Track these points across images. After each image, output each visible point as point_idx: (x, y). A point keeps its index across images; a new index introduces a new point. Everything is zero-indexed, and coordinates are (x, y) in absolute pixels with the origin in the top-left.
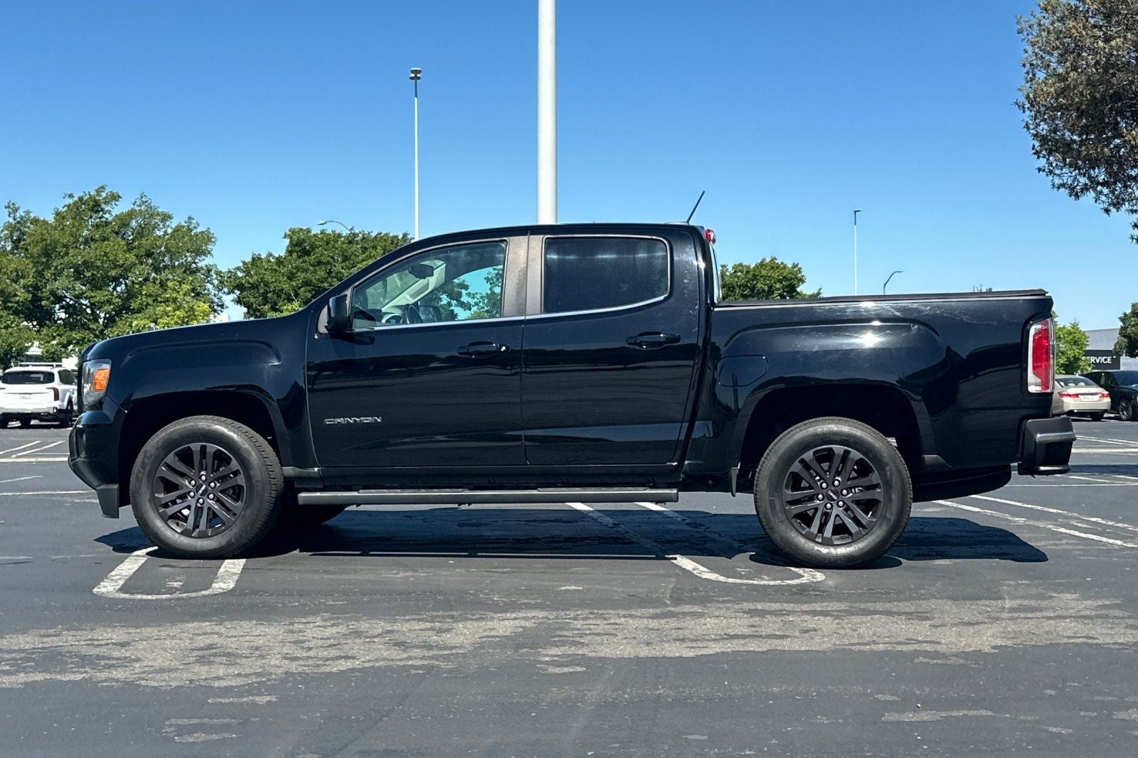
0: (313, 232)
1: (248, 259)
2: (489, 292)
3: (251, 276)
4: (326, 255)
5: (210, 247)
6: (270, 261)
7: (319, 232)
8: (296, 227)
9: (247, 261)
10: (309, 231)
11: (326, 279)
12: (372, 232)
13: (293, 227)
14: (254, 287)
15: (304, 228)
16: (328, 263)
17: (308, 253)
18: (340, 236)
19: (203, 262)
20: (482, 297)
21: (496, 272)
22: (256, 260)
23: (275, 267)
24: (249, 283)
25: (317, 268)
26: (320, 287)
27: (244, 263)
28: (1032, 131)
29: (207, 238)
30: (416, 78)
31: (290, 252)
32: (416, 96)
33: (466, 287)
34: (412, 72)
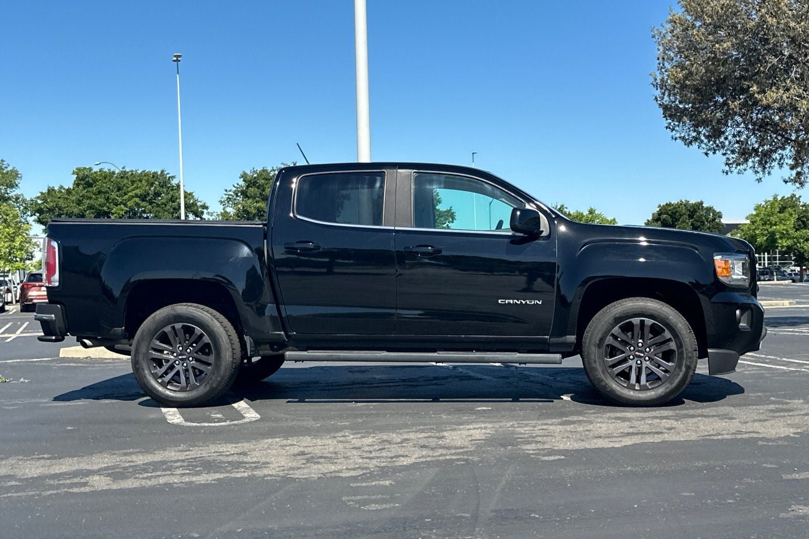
0: (94, 170)
1: (45, 191)
2: (223, 211)
3: (47, 203)
4: (105, 187)
5: (17, 182)
6: (61, 192)
7: (99, 170)
8: (81, 166)
9: (44, 192)
10: (90, 169)
11: (105, 204)
12: (138, 170)
13: (79, 167)
14: (51, 210)
15: (87, 167)
16: (107, 192)
17: (90, 185)
18: (114, 173)
19: (12, 193)
20: (218, 215)
21: (227, 196)
22: (51, 191)
23: (67, 196)
24: (47, 208)
25: (99, 196)
26: (101, 210)
27: (42, 193)
28: (659, 102)
29: (15, 174)
30: (177, 61)
31: (77, 184)
32: (178, 74)
33: (207, 208)
34: (175, 56)
